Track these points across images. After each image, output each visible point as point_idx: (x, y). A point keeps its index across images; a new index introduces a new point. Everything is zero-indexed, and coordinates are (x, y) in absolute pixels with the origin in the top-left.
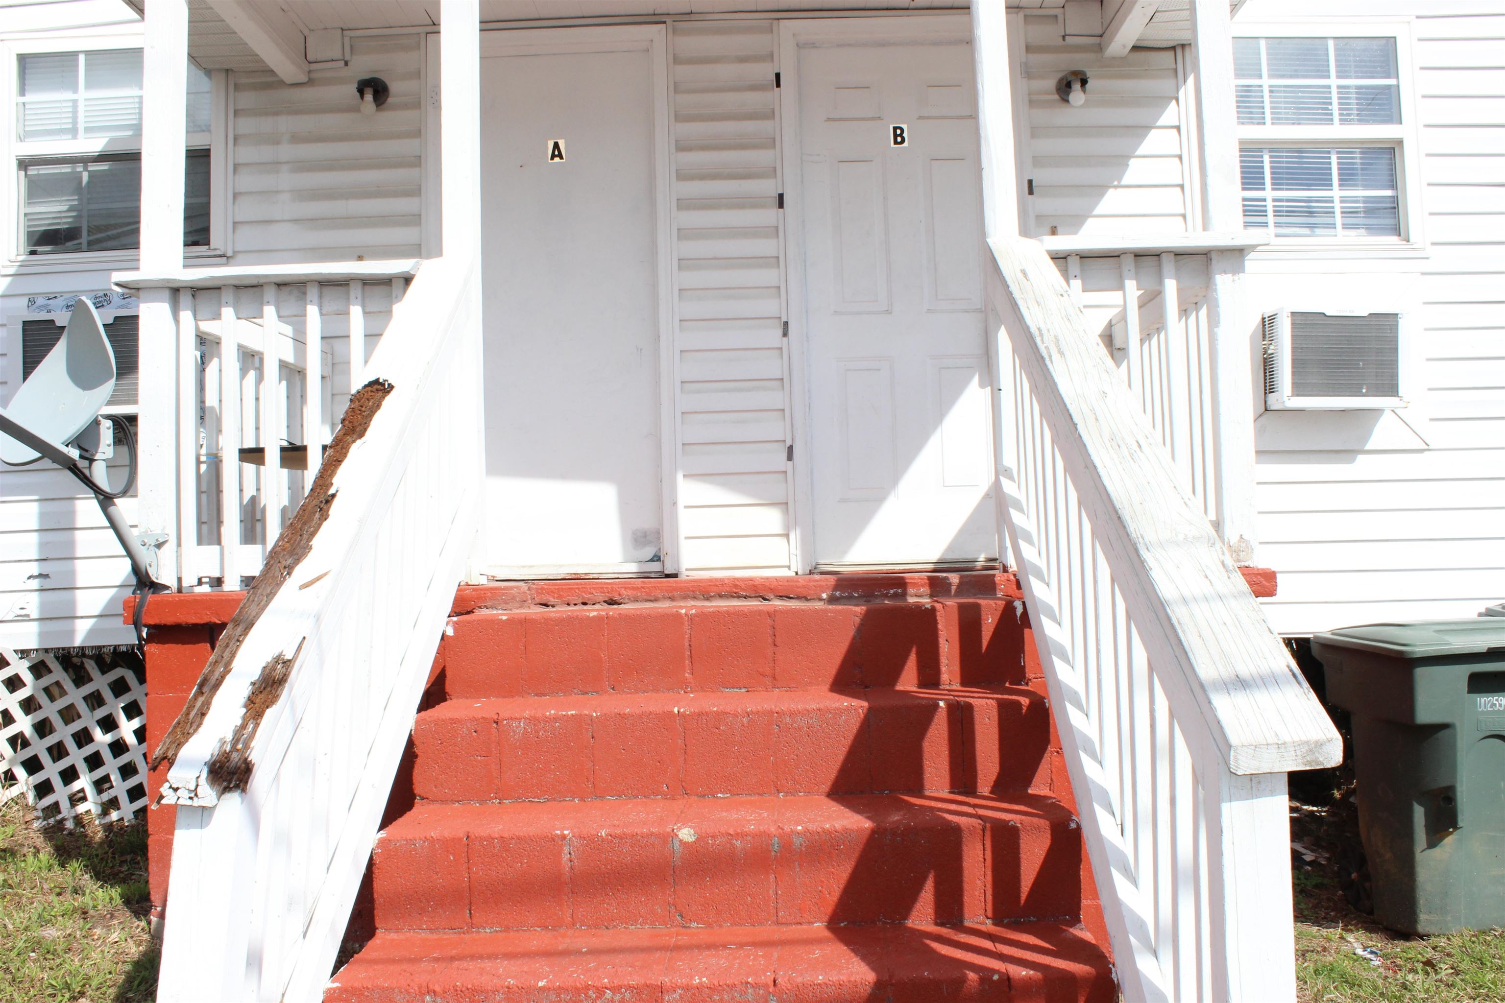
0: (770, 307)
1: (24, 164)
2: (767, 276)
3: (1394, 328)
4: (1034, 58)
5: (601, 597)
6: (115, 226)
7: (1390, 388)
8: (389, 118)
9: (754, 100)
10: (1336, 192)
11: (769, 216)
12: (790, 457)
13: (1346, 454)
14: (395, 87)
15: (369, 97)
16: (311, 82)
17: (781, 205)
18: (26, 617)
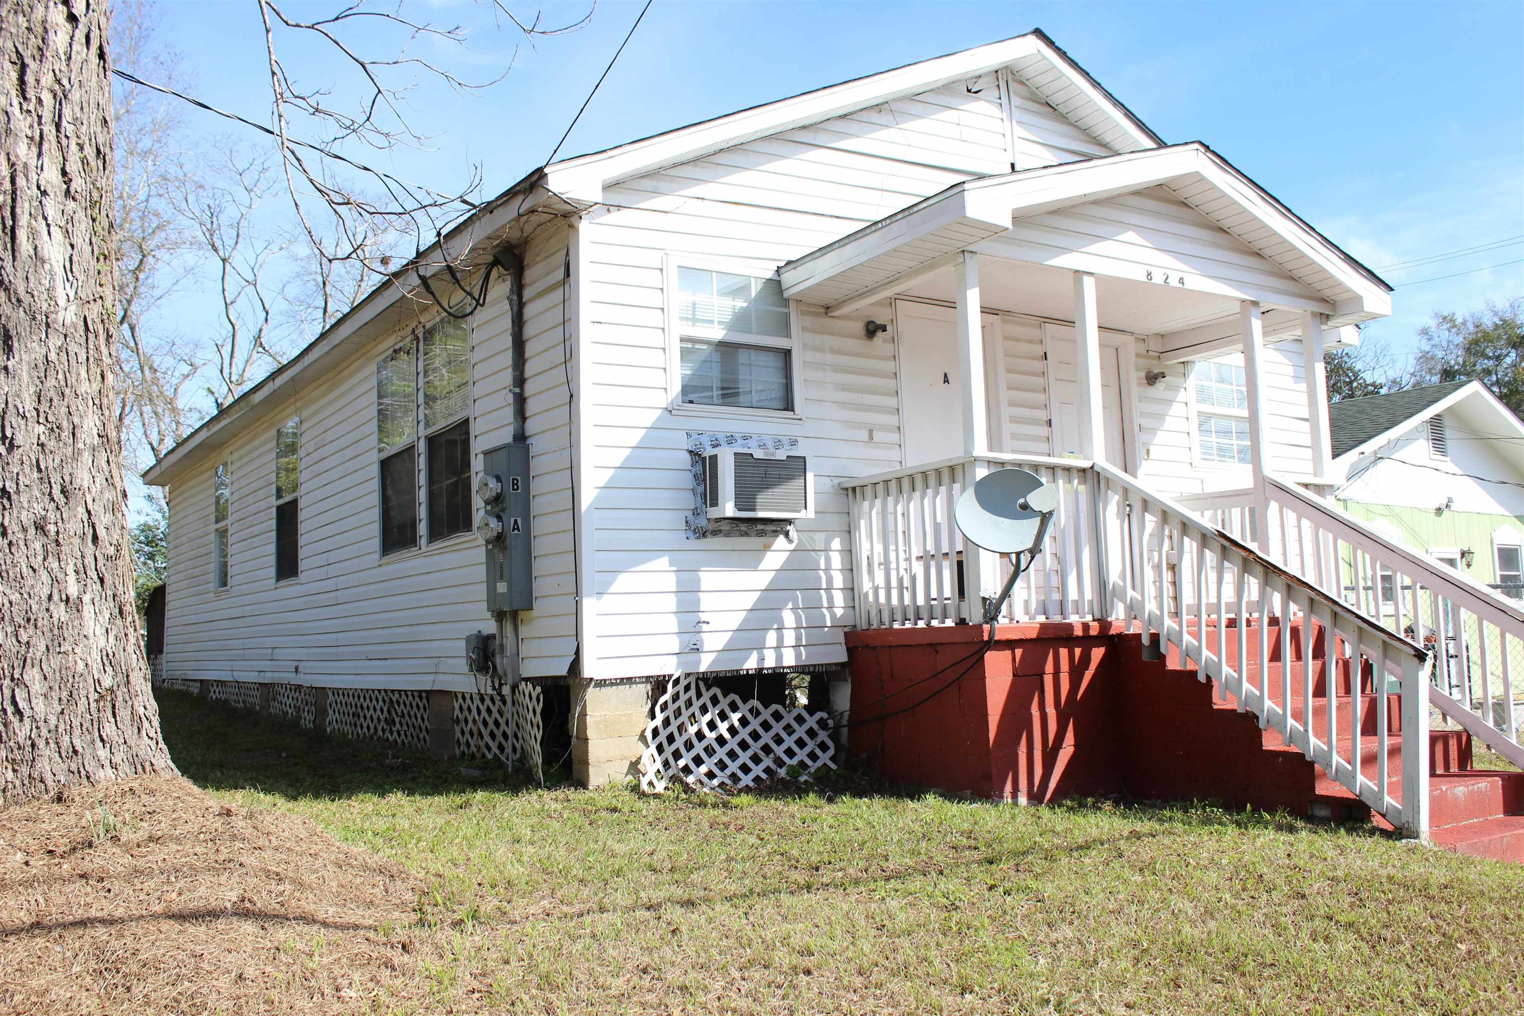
1: (681, 341)
4: (1139, 361)
8: (879, 346)
9: (1035, 365)
11: (1045, 430)
14: (889, 331)
17: (1050, 426)
18: (697, 650)
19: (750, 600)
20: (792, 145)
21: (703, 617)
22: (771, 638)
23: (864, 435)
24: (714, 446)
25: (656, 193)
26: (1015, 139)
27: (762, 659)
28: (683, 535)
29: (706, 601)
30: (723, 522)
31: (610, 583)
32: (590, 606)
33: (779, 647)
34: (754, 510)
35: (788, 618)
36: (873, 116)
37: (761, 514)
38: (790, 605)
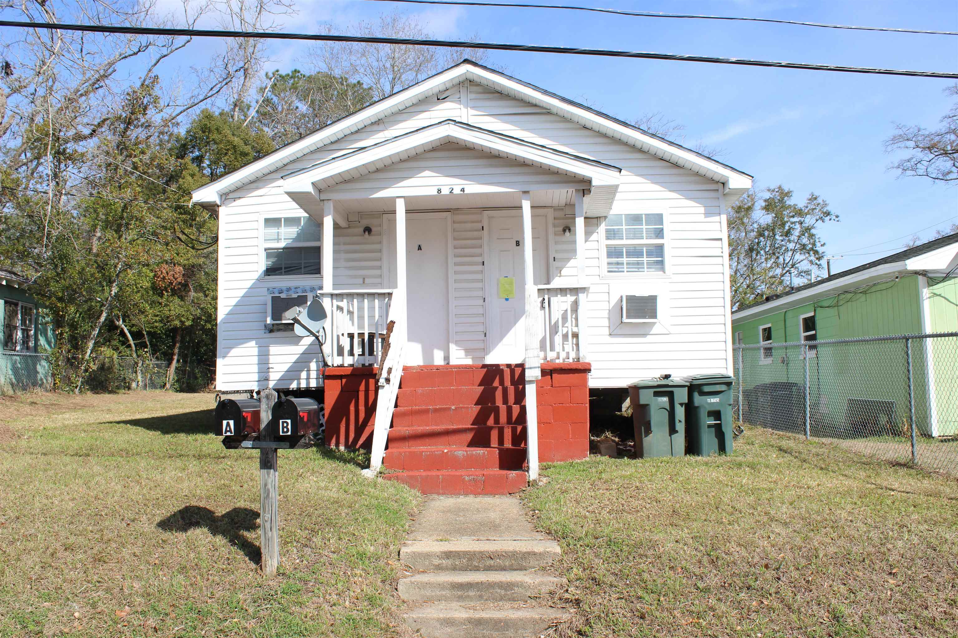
0: (480, 293)
1: (266, 250)
2: (480, 285)
3: (656, 299)
4: (557, 221)
5: (435, 368)
6: (291, 267)
7: (655, 317)
8: (373, 238)
9: (476, 234)
10: (645, 259)
11: (480, 267)
12: (485, 336)
13: (644, 335)
14: (374, 229)
15: (367, 233)
16: (349, 227)
17: (483, 265)
18: (267, 379)
19: (294, 358)
20: (327, 152)
21: (271, 366)
22: (304, 375)
23: (361, 281)
24: (280, 293)
25: (257, 188)
26: (469, 116)
27: (299, 384)
28: (263, 331)
29: (272, 359)
30: (280, 326)
31: (228, 352)
32: (220, 362)
33: (308, 378)
34: (281, 320)
35: (313, 366)
36: (375, 127)
37: (284, 322)
38: (315, 360)
